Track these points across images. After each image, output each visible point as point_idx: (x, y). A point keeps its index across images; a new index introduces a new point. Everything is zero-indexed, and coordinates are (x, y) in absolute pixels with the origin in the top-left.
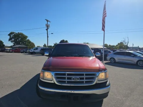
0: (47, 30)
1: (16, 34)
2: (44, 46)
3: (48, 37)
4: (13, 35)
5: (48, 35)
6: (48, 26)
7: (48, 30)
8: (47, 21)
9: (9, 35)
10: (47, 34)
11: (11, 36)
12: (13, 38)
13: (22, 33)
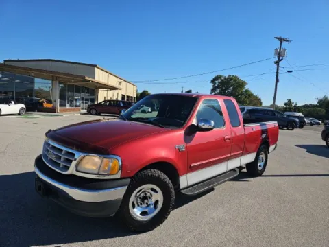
0: (277, 63)
1: (225, 78)
2: (285, 104)
3: (277, 81)
4: (219, 81)
5: (277, 76)
6: (280, 55)
7: (280, 63)
8: (281, 40)
9: (213, 82)
10: (277, 73)
11: (215, 84)
12: (218, 87)
13: (236, 77)
